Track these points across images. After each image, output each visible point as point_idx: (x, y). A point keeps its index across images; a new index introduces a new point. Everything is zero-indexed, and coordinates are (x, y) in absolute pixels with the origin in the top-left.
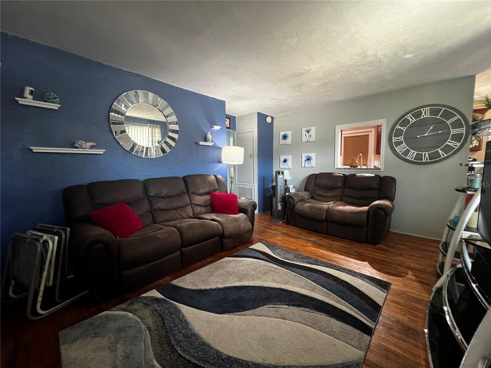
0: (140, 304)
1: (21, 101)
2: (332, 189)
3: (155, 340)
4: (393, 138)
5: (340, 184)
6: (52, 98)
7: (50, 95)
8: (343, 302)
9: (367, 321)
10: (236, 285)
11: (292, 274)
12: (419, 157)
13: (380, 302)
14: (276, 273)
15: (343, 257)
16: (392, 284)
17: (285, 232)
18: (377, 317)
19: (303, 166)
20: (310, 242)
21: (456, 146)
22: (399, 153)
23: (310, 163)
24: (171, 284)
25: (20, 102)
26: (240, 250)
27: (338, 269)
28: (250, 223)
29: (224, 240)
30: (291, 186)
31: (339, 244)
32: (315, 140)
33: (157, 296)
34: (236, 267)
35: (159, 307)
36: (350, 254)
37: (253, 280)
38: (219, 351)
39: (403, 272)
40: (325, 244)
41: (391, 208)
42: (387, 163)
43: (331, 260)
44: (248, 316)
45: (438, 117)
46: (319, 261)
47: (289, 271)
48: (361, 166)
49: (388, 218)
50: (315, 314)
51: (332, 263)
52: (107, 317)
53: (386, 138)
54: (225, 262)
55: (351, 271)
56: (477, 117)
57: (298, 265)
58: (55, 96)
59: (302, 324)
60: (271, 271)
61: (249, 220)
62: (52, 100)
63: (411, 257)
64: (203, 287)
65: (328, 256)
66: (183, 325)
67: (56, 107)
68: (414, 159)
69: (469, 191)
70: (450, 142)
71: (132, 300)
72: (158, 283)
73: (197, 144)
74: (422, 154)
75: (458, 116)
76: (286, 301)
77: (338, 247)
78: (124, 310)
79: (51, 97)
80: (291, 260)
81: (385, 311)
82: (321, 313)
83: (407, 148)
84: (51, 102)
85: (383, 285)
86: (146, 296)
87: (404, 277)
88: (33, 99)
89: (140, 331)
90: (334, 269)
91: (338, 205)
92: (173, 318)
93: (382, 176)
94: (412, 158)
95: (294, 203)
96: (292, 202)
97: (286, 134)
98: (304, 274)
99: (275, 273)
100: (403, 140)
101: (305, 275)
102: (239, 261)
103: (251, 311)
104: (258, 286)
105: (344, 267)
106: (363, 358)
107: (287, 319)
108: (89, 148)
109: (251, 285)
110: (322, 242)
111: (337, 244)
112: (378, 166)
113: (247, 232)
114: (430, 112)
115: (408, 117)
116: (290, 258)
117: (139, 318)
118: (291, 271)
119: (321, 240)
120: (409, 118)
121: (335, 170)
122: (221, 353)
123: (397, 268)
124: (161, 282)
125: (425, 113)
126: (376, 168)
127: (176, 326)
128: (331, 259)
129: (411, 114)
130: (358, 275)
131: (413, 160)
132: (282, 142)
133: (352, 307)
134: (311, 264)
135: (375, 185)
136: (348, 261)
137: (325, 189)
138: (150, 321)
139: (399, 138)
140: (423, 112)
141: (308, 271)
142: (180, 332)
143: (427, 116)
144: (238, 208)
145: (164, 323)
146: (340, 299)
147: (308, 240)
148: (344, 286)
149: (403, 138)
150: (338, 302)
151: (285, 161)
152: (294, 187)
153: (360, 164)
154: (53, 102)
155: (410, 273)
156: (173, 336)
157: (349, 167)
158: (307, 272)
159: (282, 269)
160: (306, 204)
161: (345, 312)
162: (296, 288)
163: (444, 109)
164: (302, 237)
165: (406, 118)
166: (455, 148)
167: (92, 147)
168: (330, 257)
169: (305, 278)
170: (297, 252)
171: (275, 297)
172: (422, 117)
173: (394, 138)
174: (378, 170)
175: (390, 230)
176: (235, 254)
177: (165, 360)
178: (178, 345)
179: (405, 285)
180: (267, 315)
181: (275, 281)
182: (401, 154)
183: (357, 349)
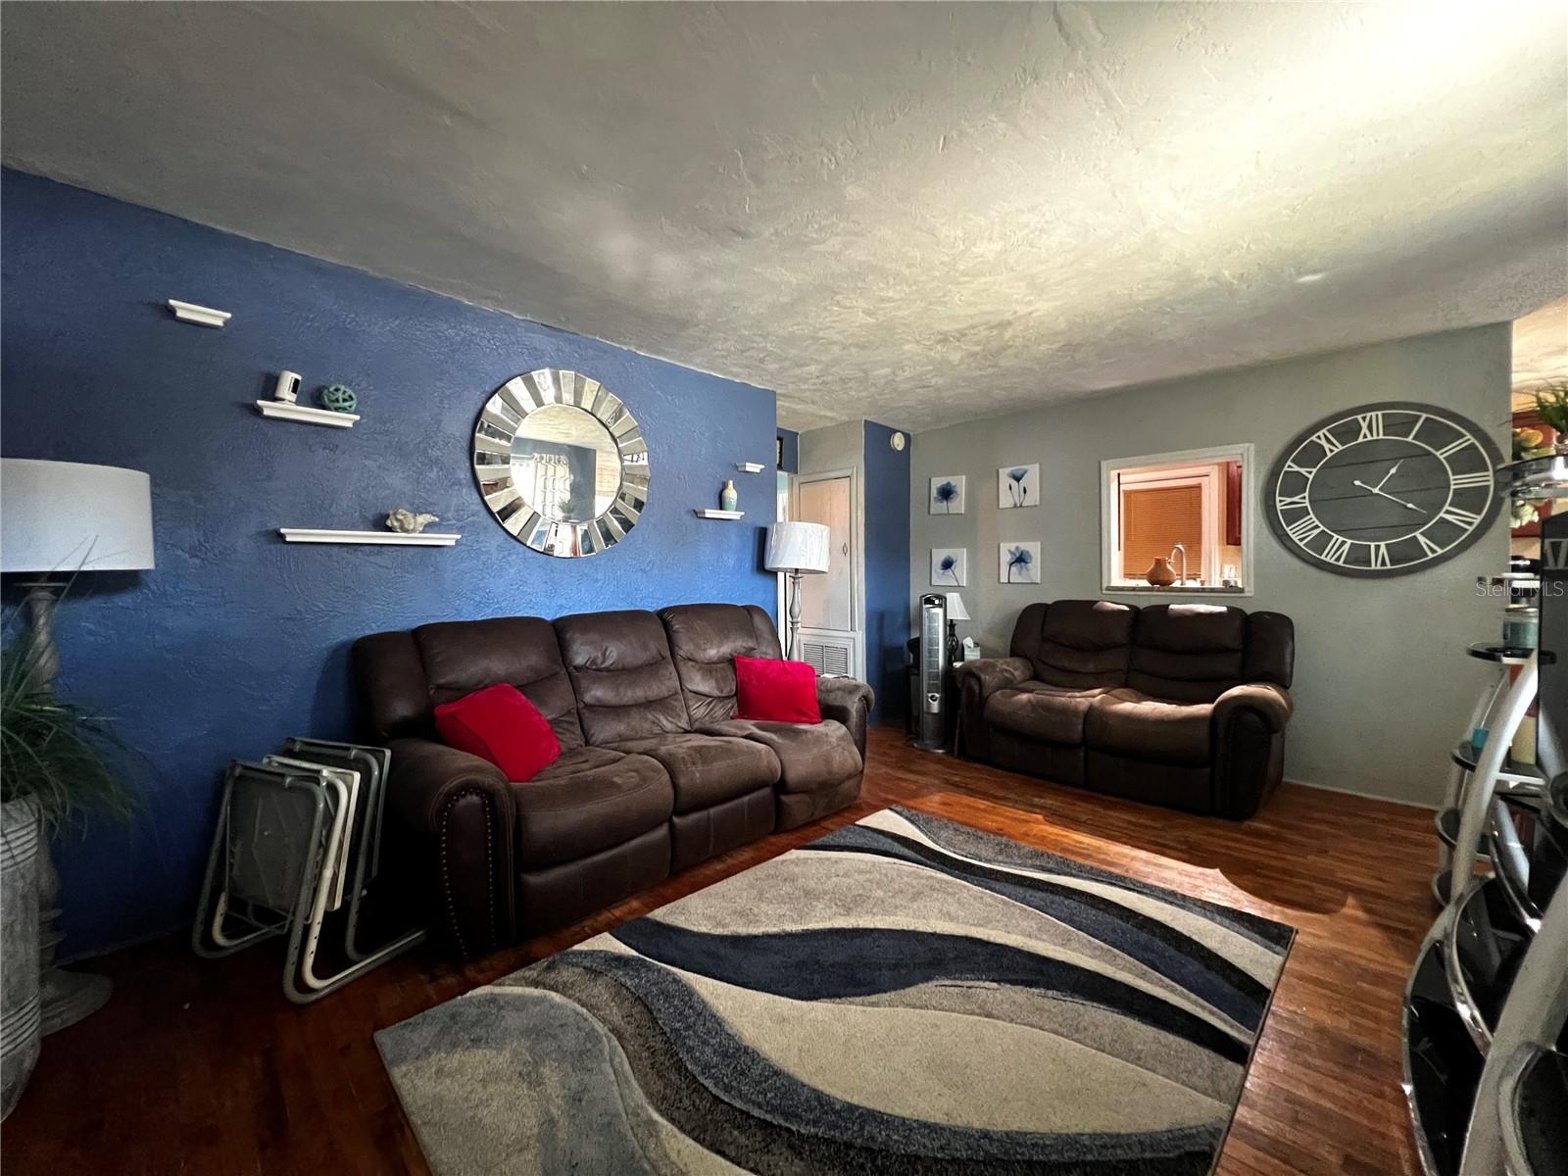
0: (578, 970)
1: (269, 409)
2: (1098, 649)
3: (640, 1059)
4: (1278, 499)
5: (1120, 635)
6: (341, 400)
7: (337, 390)
8: (1157, 978)
9: (1232, 1026)
10: (836, 926)
11: (995, 898)
12: (1359, 556)
13: (1265, 976)
14: (949, 894)
15: (1143, 854)
16: (1297, 932)
17: (957, 779)
18: (1260, 1018)
19: (1004, 579)
20: (1038, 811)
21: (1470, 524)
22: (1298, 542)
23: (1024, 569)
24: (648, 919)
25: (266, 412)
26: (832, 831)
27: (1132, 887)
28: (855, 749)
29: (784, 798)
30: (968, 642)
31: (1126, 817)
32: (1038, 503)
33: (617, 951)
34: (829, 877)
35: (632, 978)
36: (1164, 846)
37: (886, 913)
38: (822, 1093)
39: (1329, 900)
40: (1084, 817)
41: (1284, 708)
42: (1261, 571)
43: (1108, 861)
44: (887, 1009)
45: (1410, 439)
46: (1072, 865)
47: (988, 891)
48: (1181, 579)
49: (1275, 738)
50: (1078, 1005)
51: (1112, 869)
52: (493, 999)
53: (1256, 500)
54: (792, 862)
55: (1173, 894)
56: (1528, 440)
57: (1012, 874)
58: (349, 392)
59: (1043, 1030)
60: (933, 889)
61: (852, 741)
62: (341, 404)
63: (1352, 858)
64: (743, 930)
65: (1098, 849)
66: (710, 1025)
67: (345, 420)
68: (1344, 562)
69: (1508, 656)
70: (1450, 514)
71: (551, 959)
72: (610, 915)
73: (697, 514)
74: (1370, 546)
75: (1469, 436)
76: (990, 970)
77: (1125, 825)
78: (536, 984)
79: (340, 395)
80: (988, 861)
81: (1282, 1004)
82: (1095, 1004)
83: (1322, 528)
84: (337, 409)
85: (1275, 935)
86: (586, 948)
87: (1335, 912)
88: (297, 403)
89: (592, 1036)
90: (1120, 887)
91: (1119, 699)
92: (676, 1007)
93: (1249, 611)
94: (1338, 559)
95: (981, 691)
96: (976, 688)
97: (948, 484)
98: (1032, 899)
99: (945, 895)
100: (1308, 504)
101: (1037, 902)
102: (833, 860)
103: (893, 993)
104: (903, 930)
105: (1150, 881)
106: (1226, 1117)
107: (998, 1018)
108: (421, 529)
109: (880, 925)
110: (1074, 811)
111: (1120, 817)
112: (1236, 582)
113: (849, 777)
114: (1384, 427)
115: (1319, 437)
116: (984, 854)
117: (582, 1006)
118: (991, 891)
119: (1074, 804)
120: (1323, 442)
121: (1104, 592)
122: (828, 1096)
123: (1311, 889)
124: (617, 913)
125: (1370, 428)
126: (1229, 587)
127: (688, 1028)
128: (1109, 858)
129: (1328, 430)
130: (1194, 904)
131: (1341, 563)
132: (939, 507)
133: (1185, 990)
134: (1050, 871)
135: (1230, 637)
136: (1160, 866)
137: (1074, 648)
138: (616, 1014)
139: (1296, 499)
140: (1364, 425)
141: (1042, 891)
142: (705, 1043)
143: (1375, 437)
144: (819, 703)
145: (655, 1019)
146: (1145, 967)
147: (1033, 805)
148: (1154, 935)
149: (1307, 498)
150: (1143, 976)
151: (948, 564)
152: (976, 644)
153: (1181, 575)
154: (344, 409)
155: (1350, 901)
156: (687, 1053)
157: (1145, 583)
158: (1040, 894)
159: (964, 887)
160: (1016, 695)
161: (1165, 1003)
162: (1014, 937)
163: (1424, 416)
164: (1012, 796)
165: (1312, 441)
166: (1466, 530)
167: (429, 527)
168: (1106, 854)
169: (1037, 911)
170: (1004, 840)
171: (954, 959)
172: (1361, 439)
173: (1281, 498)
174: (1235, 592)
175: (1282, 777)
176: (817, 842)
177: (678, 1108)
178: (705, 1074)
179: (1337, 936)
180: (940, 1007)
181: (952, 918)
182: (1305, 545)
183: (1209, 1096)
